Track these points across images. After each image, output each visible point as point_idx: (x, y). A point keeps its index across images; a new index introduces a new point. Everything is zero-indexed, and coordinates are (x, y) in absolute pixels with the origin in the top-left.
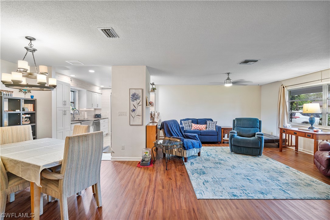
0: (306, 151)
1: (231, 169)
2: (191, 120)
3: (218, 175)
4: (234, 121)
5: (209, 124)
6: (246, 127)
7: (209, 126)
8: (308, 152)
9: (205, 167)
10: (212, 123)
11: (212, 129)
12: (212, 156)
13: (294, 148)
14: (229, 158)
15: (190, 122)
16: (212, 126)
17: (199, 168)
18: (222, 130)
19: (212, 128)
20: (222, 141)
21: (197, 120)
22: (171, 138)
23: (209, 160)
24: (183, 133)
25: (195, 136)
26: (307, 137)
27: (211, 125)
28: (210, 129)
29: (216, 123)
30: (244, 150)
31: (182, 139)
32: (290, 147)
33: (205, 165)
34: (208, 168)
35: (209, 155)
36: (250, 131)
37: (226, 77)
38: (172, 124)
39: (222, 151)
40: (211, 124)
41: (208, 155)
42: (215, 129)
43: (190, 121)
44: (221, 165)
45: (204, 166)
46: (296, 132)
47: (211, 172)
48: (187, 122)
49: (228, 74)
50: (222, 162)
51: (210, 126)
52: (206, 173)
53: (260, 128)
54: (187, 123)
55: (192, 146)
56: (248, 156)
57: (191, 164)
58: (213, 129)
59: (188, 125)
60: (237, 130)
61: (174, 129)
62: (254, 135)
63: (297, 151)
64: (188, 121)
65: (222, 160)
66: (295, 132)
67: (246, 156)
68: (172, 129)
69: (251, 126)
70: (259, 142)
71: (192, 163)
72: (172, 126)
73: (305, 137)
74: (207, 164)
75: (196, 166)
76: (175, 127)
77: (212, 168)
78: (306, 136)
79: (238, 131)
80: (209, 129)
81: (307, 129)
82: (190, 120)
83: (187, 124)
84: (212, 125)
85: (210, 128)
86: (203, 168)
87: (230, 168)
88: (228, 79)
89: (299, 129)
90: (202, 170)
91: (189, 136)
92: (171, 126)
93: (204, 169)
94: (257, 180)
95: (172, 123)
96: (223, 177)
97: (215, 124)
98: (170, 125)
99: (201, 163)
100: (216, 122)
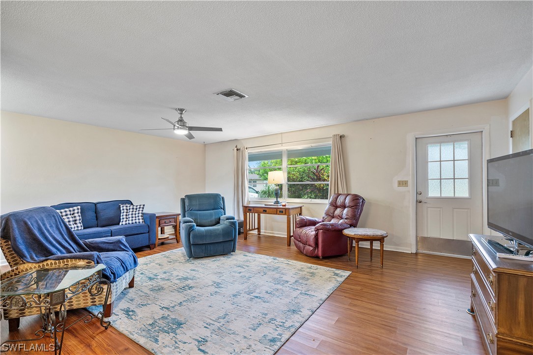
0: (268, 233)
1: (217, 290)
2: (79, 207)
3: (209, 314)
4: (183, 200)
5: (125, 211)
6: (204, 209)
7: (126, 215)
8: (271, 233)
9: (167, 309)
10: (133, 209)
11: (134, 221)
12: (159, 277)
13: (256, 232)
14: (194, 270)
15: (76, 211)
16: (134, 216)
17: (156, 317)
18: (157, 220)
19: (134, 218)
20: (157, 242)
21: (95, 204)
22: (49, 262)
23: (163, 288)
24: (81, 242)
25: (120, 242)
26: (278, 214)
27: (130, 213)
28: (130, 222)
29: (143, 208)
30: (212, 249)
31: (96, 256)
32: (251, 232)
33: (166, 304)
34: (176, 308)
35: (152, 276)
36: (211, 215)
37: (177, 116)
38: (43, 221)
39: (170, 262)
40: (131, 210)
41: (150, 279)
42: (141, 221)
43: (75, 208)
44: (194, 289)
45: (163, 306)
46: (266, 209)
47: (191, 315)
48: (68, 213)
49: (182, 110)
50: (189, 282)
51: (130, 216)
52: (182, 319)
53: (224, 209)
54: (66, 215)
55: (122, 269)
56: (218, 258)
57: (129, 315)
58: (137, 221)
59: (71, 219)
60: (191, 215)
61: (50, 234)
62: (218, 222)
63: (260, 235)
64: (71, 209)
65: (186, 279)
66: (264, 209)
67: (214, 259)
68: (43, 234)
69: (213, 207)
70: (232, 231)
71: (127, 312)
72: (44, 225)
73: (277, 214)
74: (168, 299)
75: (144, 315)
76: (51, 226)
77: (185, 303)
78: (278, 212)
79: (193, 218)
80: (127, 222)
81: (273, 204)
82: (77, 206)
83: (69, 216)
84: (134, 213)
85: (130, 219)
86: (166, 313)
87: (213, 289)
88: (181, 121)
89: (265, 205)
90: (166, 318)
91: (100, 245)
92: (39, 225)
93: (169, 313)
94: (267, 292)
95: (43, 215)
96: (222, 314)
97: (141, 209)
98: (35, 224)
99: (149, 302)
100: (142, 206)
